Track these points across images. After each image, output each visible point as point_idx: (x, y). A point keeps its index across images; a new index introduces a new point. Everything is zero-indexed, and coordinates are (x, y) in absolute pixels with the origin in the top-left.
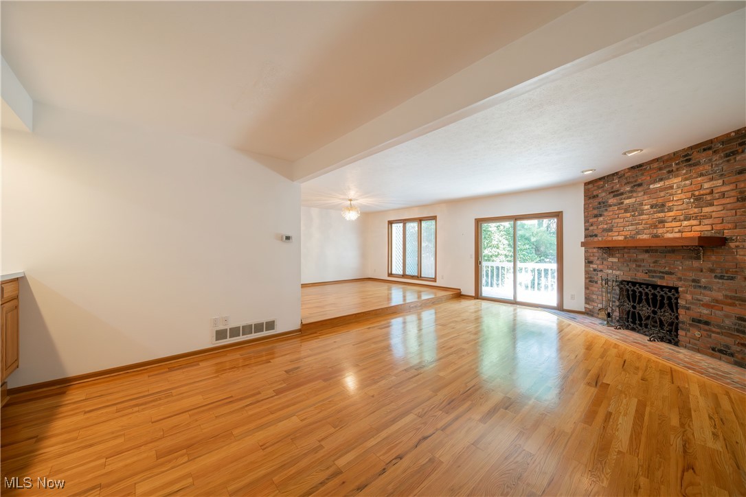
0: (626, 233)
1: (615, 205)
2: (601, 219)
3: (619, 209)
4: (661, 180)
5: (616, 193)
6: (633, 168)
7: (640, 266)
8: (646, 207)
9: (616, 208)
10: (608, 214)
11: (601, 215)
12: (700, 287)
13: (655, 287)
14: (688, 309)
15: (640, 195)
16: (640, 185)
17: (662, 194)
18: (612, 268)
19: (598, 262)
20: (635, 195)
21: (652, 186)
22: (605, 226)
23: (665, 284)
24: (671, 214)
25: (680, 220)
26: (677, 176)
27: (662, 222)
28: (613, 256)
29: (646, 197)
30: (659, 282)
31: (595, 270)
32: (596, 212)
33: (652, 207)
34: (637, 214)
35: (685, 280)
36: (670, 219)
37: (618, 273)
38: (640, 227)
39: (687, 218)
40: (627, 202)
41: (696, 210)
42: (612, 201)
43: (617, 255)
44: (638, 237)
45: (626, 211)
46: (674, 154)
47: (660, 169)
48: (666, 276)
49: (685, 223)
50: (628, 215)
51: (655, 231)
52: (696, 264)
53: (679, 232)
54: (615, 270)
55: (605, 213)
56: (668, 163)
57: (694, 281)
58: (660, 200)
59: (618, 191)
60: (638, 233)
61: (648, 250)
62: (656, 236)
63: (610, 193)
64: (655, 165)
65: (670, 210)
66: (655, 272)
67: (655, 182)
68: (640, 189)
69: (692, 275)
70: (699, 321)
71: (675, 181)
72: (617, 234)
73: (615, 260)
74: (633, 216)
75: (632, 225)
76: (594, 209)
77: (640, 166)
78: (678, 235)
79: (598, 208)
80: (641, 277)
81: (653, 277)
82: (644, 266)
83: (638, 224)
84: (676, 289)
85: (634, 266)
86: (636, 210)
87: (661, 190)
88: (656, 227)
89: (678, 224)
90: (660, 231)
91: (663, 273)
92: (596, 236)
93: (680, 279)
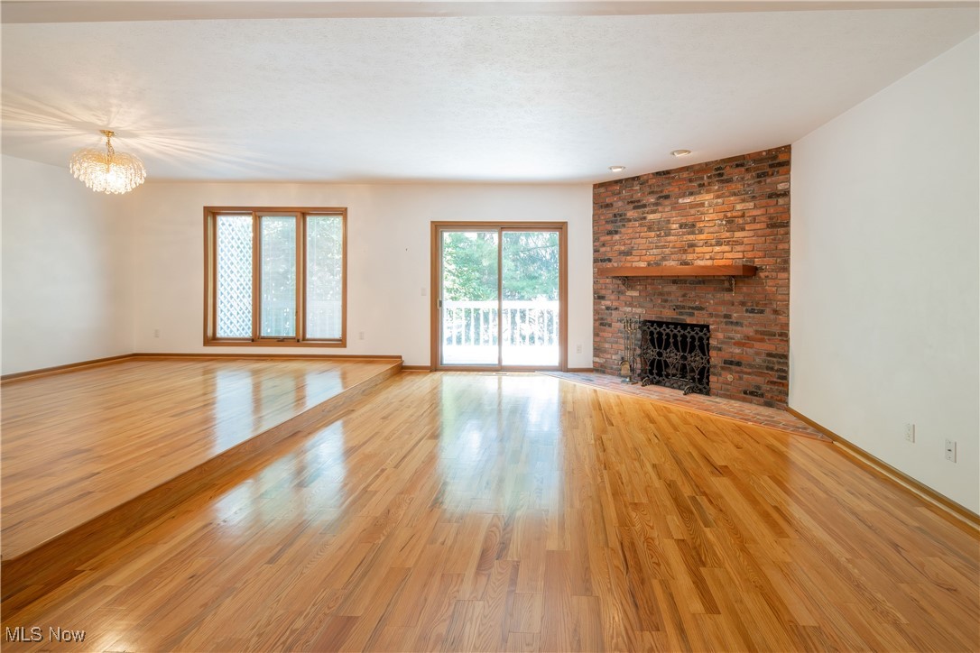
0: (650, 258)
1: (636, 220)
2: (617, 237)
3: (641, 225)
4: (691, 194)
5: (636, 204)
6: (658, 174)
7: (666, 301)
8: (675, 226)
9: (637, 224)
10: (627, 231)
11: (616, 232)
12: (732, 323)
13: (684, 326)
14: (720, 349)
15: (667, 210)
16: (667, 197)
17: (693, 211)
18: (631, 305)
19: (613, 297)
20: (660, 208)
21: (680, 201)
22: (623, 248)
23: (695, 322)
24: (702, 237)
25: (711, 245)
26: (708, 192)
27: (692, 245)
28: (631, 287)
29: (674, 213)
30: (689, 320)
31: (608, 308)
32: (610, 227)
33: (681, 227)
34: (663, 234)
35: (717, 316)
36: (701, 243)
37: (639, 310)
38: (667, 251)
39: (719, 243)
40: (651, 217)
41: (728, 234)
42: (631, 214)
43: (638, 287)
44: (665, 263)
45: (650, 229)
46: (707, 164)
47: (691, 181)
48: (696, 312)
49: (717, 249)
50: (653, 234)
51: (684, 257)
52: (727, 296)
53: (711, 259)
54: (636, 307)
55: (623, 230)
56: (700, 175)
57: (726, 316)
58: (690, 220)
59: (639, 201)
60: (664, 259)
61: (676, 280)
62: (685, 263)
63: (628, 203)
64: (685, 175)
65: (701, 232)
66: (683, 307)
67: (684, 196)
68: (667, 202)
69: (723, 310)
70: (731, 363)
71: (707, 197)
72: (637, 258)
73: (635, 294)
74: (658, 236)
75: (657, 247)
76: (607, 222)
77: (667, 172)
78: (709, 263)
79: (612, 222)
80: (668, 314)
81: (681, 314)
82: (671, 301)
83: (664, 247)
84: (707, 327)
85: (660, 301)
86: (662, 228)
87: (692, 206)
88: (685, 251)
89: (710, 249)
90: (690, 257)
91: (692, 308)
92: (610, 260)
93: (711, 315)
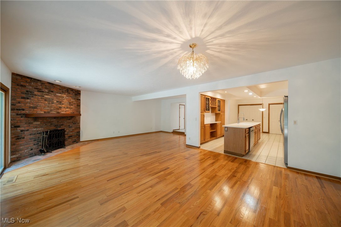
0: (46, 110)
1: (39, 96)
2: (29, 100)
3: (41, 98)
4: (60, 93)
5: (39, 90)
6: (49, 83)
7: (52, 124)
8: (55, 101)
9: (40, 97)
10: (34, 99)
11: (28, 99)
12: (70, 127)
13: (59, 130)
14: (68, 134)
15: (52, 96)
16: (52, 92)
17: (61, 98)
18: (36, 127)
19: (25, 126)
20: (50, 95)
21: (57, 94)
22: (32, 105)
23: (61, 129)
24: (63, 106)
25: (66, 108)
26: (65, 94)
27: (60, 108)
28: (38, 121)
29: (55, 97)
30: (59, 129)
31: (22, 131)
32: (24, 96)
33: (57, 102)
34: (51, 103)
35: (67, 126)
36: (63, 107)
37: (40, 129)
38: (52, 108)
39: (67, 108)
40: (46, 96)
41: (69, 106)
42: (36, 93)
43: (40, 121)
44: (51, 112)
45: (45, 100)
46: (65, 87)
47: (60, 90)
48: (61, 126)
49: (67, 109)
50: (47, 102)
51: (58, 111)
52: (69, 121)
53: (65, 112)
54: (39, 128)
55: (32, 98)
56: (63, 89)
57: (69, 126)
58: (60, 100)
59: (40, 89)
60: (51, 111)
61: (55, 118)
62: (58, 113)
63: (35, 88)
64: (58, 87)
65: (63, 104)
66: (58, 125)
67: (58, 93)
68: (52, 93)
69: (68, 124)
70: (70, 137)
71: (65, 96)
72: (39, 110)
73: (39, 123)
74: (49, 103)
75: (48, 107)
76: (22, 93)
77: (52, 84)
78: (65, 113)
79: (26, 94)
80: (53, 128)
81: (57, 127)
82: (54, 124)
83: (51, 107)
84: (64, 129)
85: (49, 124)
87: (60, 97)
88: (58, 109)
89: (65, 109)
90: (60, 111)
91: (60, 125)
92: (23, 110)
93: (65, 126)
